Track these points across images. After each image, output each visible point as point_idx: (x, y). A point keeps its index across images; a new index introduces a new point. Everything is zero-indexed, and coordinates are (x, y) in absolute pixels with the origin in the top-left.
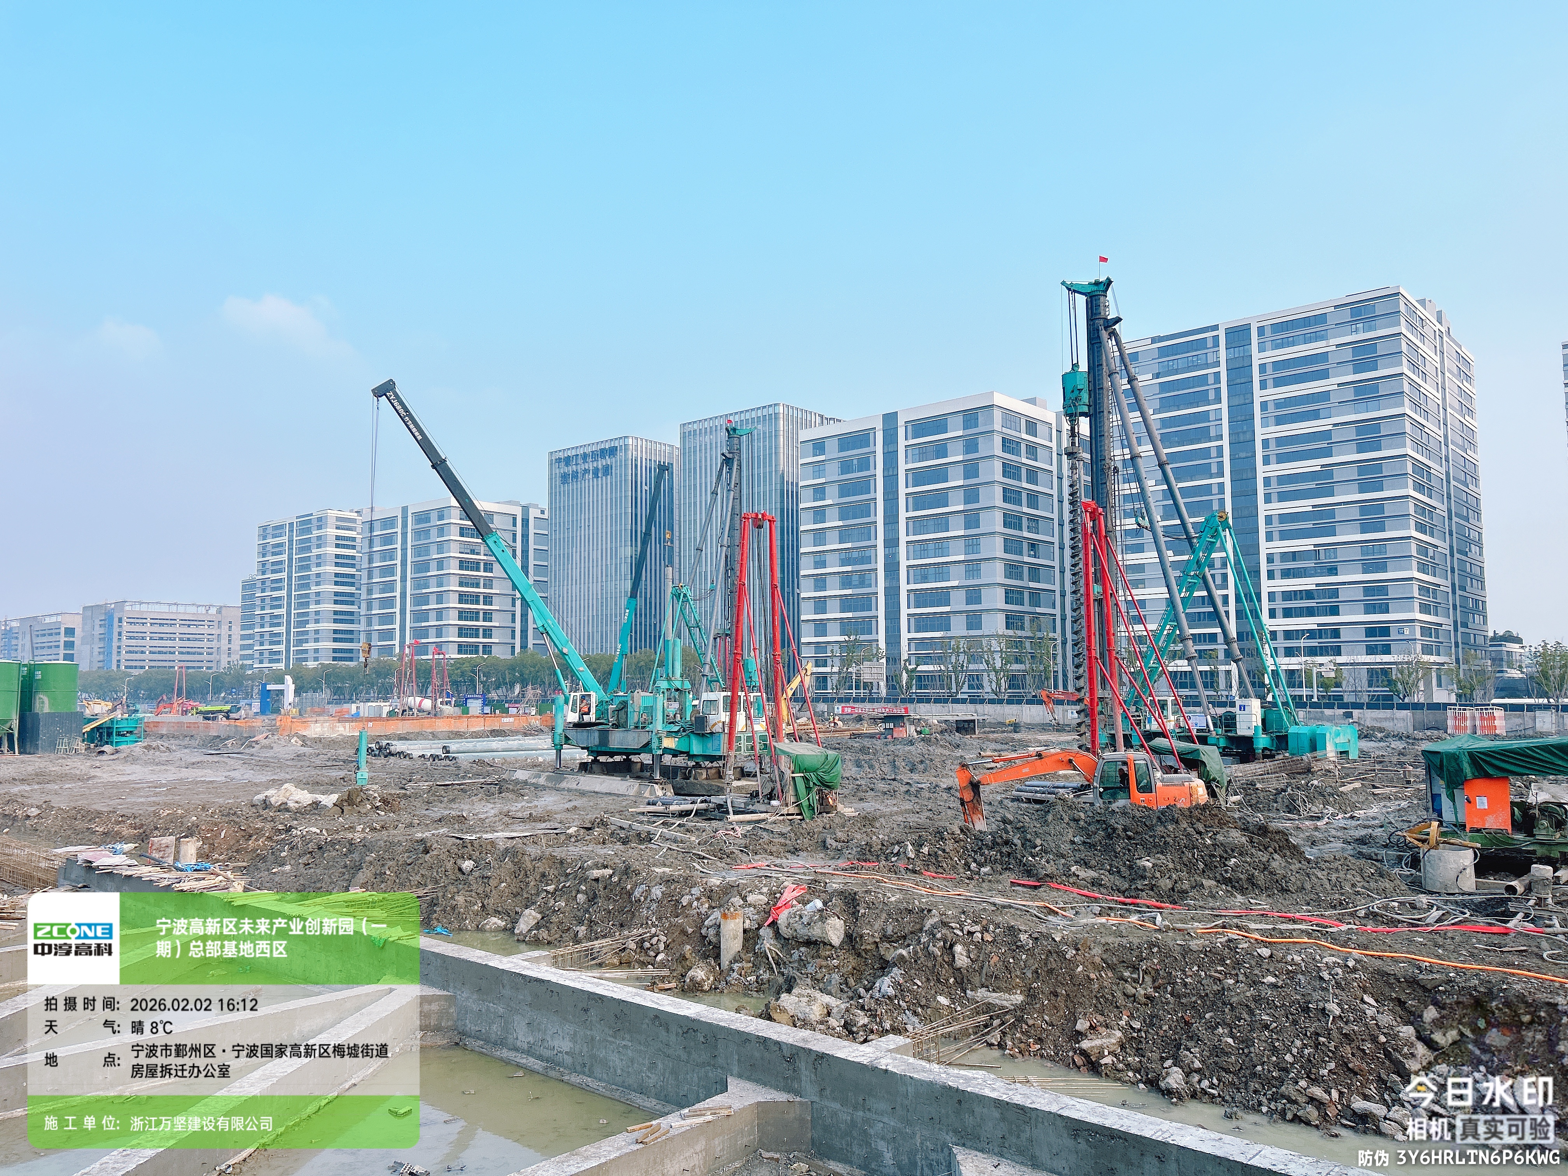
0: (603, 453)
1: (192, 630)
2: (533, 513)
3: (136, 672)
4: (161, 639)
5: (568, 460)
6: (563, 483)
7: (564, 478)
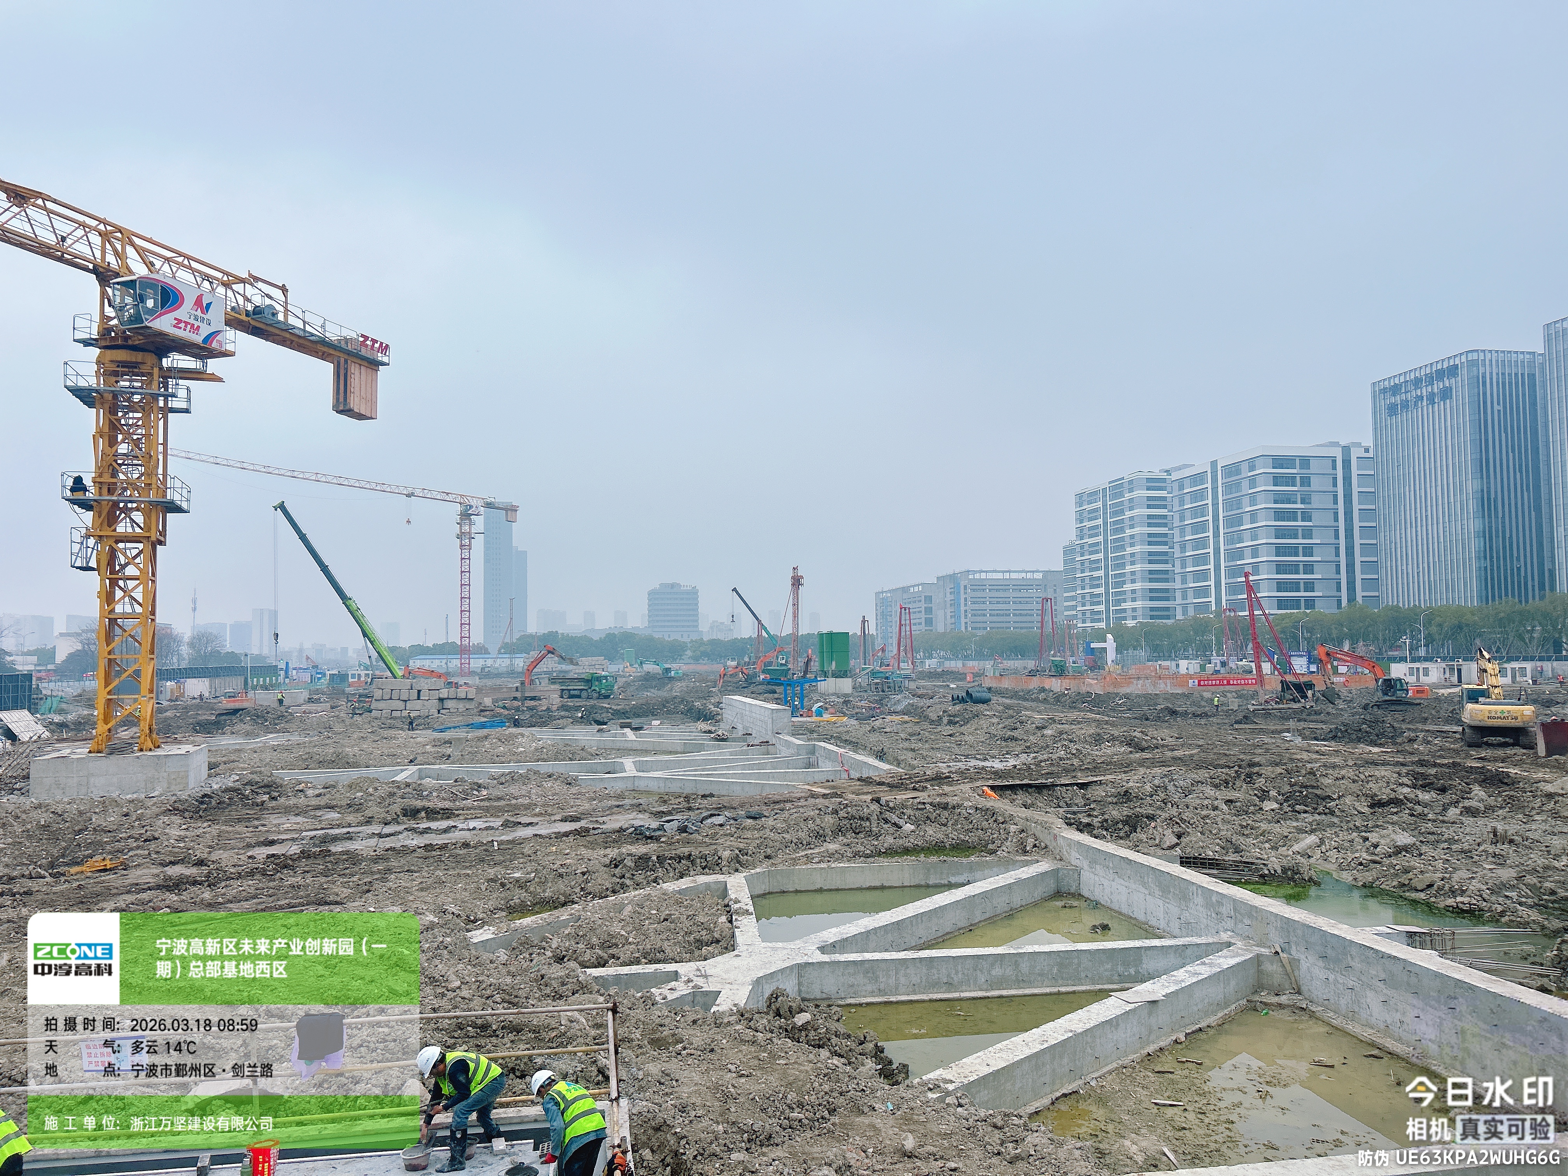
0: (1440, 374)
1: (1023, 594)
2: (1355, 453)
3: (980, 633)
4: (998, 603)
5: (1395, 389)
6: (1390, 416)
7: (1392, 410)
